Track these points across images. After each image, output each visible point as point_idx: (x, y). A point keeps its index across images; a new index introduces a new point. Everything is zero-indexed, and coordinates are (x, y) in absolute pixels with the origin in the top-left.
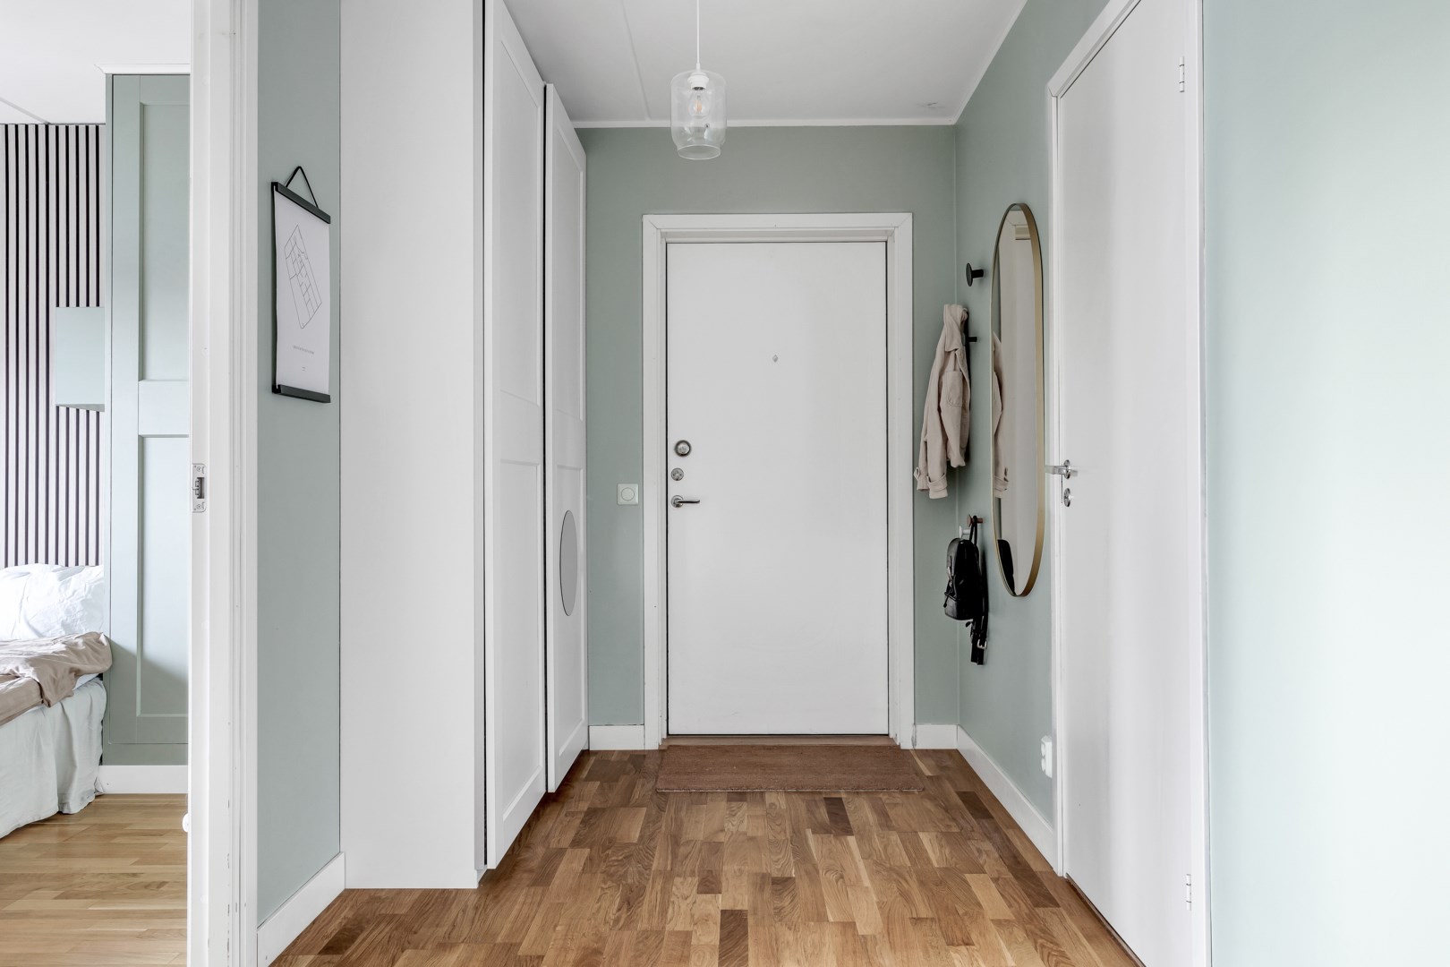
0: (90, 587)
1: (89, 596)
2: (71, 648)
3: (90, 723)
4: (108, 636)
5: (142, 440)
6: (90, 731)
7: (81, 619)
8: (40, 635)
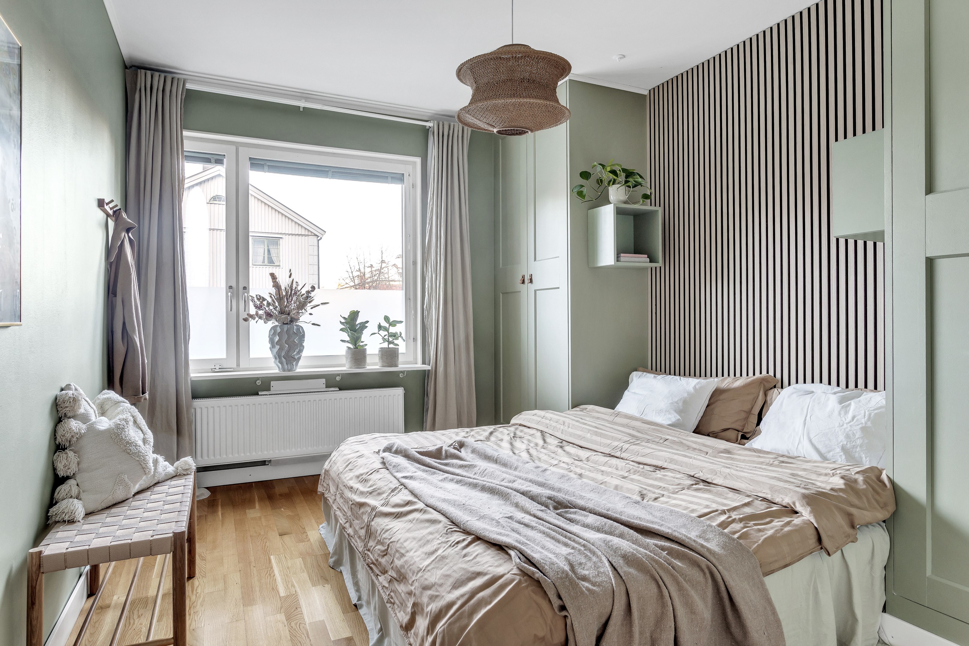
0: (870, 414)
1: (869, 424)
2: (850, 483)
3: (872, 568)
4: (891, 477)
5: (930, 263)
6: (872, 578)
7: (861, 446)
8: (824, 458)
